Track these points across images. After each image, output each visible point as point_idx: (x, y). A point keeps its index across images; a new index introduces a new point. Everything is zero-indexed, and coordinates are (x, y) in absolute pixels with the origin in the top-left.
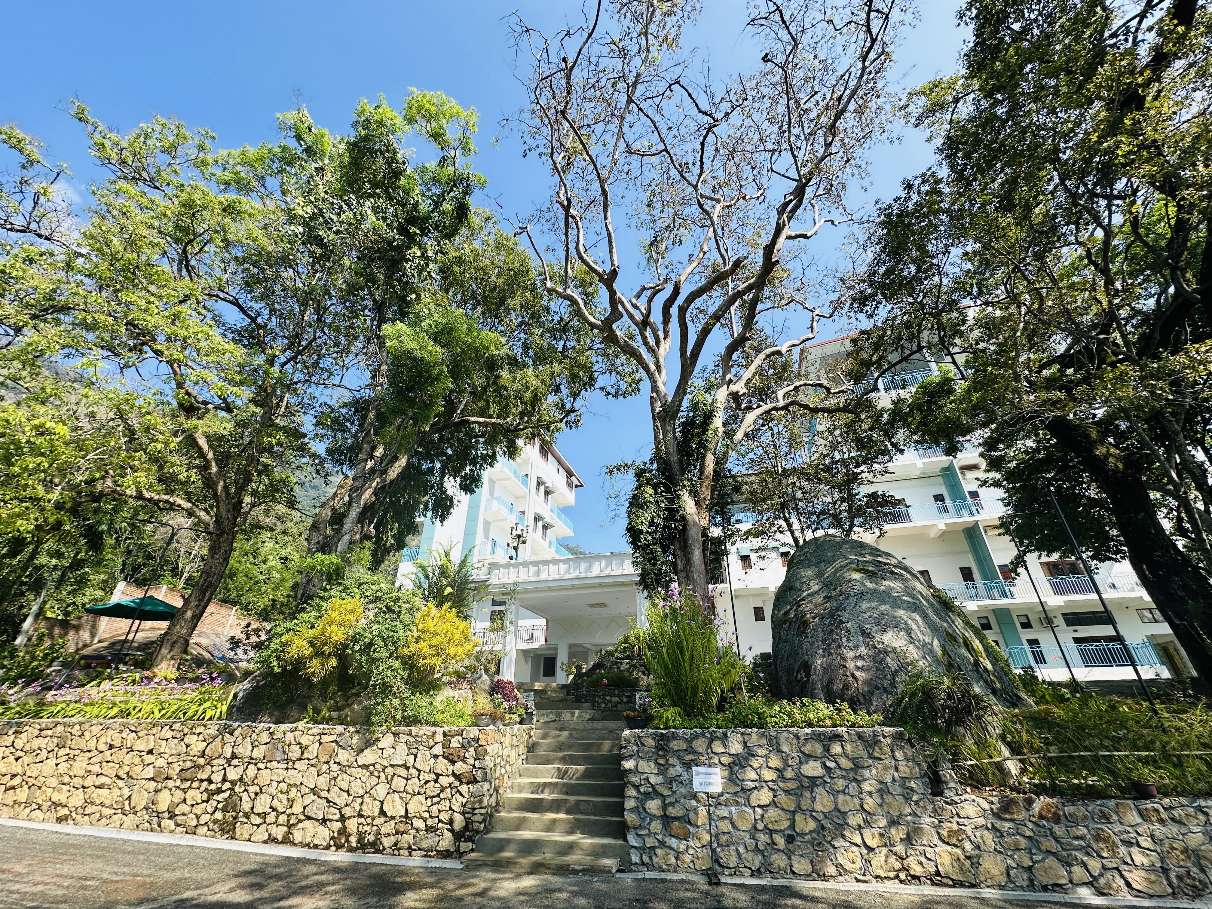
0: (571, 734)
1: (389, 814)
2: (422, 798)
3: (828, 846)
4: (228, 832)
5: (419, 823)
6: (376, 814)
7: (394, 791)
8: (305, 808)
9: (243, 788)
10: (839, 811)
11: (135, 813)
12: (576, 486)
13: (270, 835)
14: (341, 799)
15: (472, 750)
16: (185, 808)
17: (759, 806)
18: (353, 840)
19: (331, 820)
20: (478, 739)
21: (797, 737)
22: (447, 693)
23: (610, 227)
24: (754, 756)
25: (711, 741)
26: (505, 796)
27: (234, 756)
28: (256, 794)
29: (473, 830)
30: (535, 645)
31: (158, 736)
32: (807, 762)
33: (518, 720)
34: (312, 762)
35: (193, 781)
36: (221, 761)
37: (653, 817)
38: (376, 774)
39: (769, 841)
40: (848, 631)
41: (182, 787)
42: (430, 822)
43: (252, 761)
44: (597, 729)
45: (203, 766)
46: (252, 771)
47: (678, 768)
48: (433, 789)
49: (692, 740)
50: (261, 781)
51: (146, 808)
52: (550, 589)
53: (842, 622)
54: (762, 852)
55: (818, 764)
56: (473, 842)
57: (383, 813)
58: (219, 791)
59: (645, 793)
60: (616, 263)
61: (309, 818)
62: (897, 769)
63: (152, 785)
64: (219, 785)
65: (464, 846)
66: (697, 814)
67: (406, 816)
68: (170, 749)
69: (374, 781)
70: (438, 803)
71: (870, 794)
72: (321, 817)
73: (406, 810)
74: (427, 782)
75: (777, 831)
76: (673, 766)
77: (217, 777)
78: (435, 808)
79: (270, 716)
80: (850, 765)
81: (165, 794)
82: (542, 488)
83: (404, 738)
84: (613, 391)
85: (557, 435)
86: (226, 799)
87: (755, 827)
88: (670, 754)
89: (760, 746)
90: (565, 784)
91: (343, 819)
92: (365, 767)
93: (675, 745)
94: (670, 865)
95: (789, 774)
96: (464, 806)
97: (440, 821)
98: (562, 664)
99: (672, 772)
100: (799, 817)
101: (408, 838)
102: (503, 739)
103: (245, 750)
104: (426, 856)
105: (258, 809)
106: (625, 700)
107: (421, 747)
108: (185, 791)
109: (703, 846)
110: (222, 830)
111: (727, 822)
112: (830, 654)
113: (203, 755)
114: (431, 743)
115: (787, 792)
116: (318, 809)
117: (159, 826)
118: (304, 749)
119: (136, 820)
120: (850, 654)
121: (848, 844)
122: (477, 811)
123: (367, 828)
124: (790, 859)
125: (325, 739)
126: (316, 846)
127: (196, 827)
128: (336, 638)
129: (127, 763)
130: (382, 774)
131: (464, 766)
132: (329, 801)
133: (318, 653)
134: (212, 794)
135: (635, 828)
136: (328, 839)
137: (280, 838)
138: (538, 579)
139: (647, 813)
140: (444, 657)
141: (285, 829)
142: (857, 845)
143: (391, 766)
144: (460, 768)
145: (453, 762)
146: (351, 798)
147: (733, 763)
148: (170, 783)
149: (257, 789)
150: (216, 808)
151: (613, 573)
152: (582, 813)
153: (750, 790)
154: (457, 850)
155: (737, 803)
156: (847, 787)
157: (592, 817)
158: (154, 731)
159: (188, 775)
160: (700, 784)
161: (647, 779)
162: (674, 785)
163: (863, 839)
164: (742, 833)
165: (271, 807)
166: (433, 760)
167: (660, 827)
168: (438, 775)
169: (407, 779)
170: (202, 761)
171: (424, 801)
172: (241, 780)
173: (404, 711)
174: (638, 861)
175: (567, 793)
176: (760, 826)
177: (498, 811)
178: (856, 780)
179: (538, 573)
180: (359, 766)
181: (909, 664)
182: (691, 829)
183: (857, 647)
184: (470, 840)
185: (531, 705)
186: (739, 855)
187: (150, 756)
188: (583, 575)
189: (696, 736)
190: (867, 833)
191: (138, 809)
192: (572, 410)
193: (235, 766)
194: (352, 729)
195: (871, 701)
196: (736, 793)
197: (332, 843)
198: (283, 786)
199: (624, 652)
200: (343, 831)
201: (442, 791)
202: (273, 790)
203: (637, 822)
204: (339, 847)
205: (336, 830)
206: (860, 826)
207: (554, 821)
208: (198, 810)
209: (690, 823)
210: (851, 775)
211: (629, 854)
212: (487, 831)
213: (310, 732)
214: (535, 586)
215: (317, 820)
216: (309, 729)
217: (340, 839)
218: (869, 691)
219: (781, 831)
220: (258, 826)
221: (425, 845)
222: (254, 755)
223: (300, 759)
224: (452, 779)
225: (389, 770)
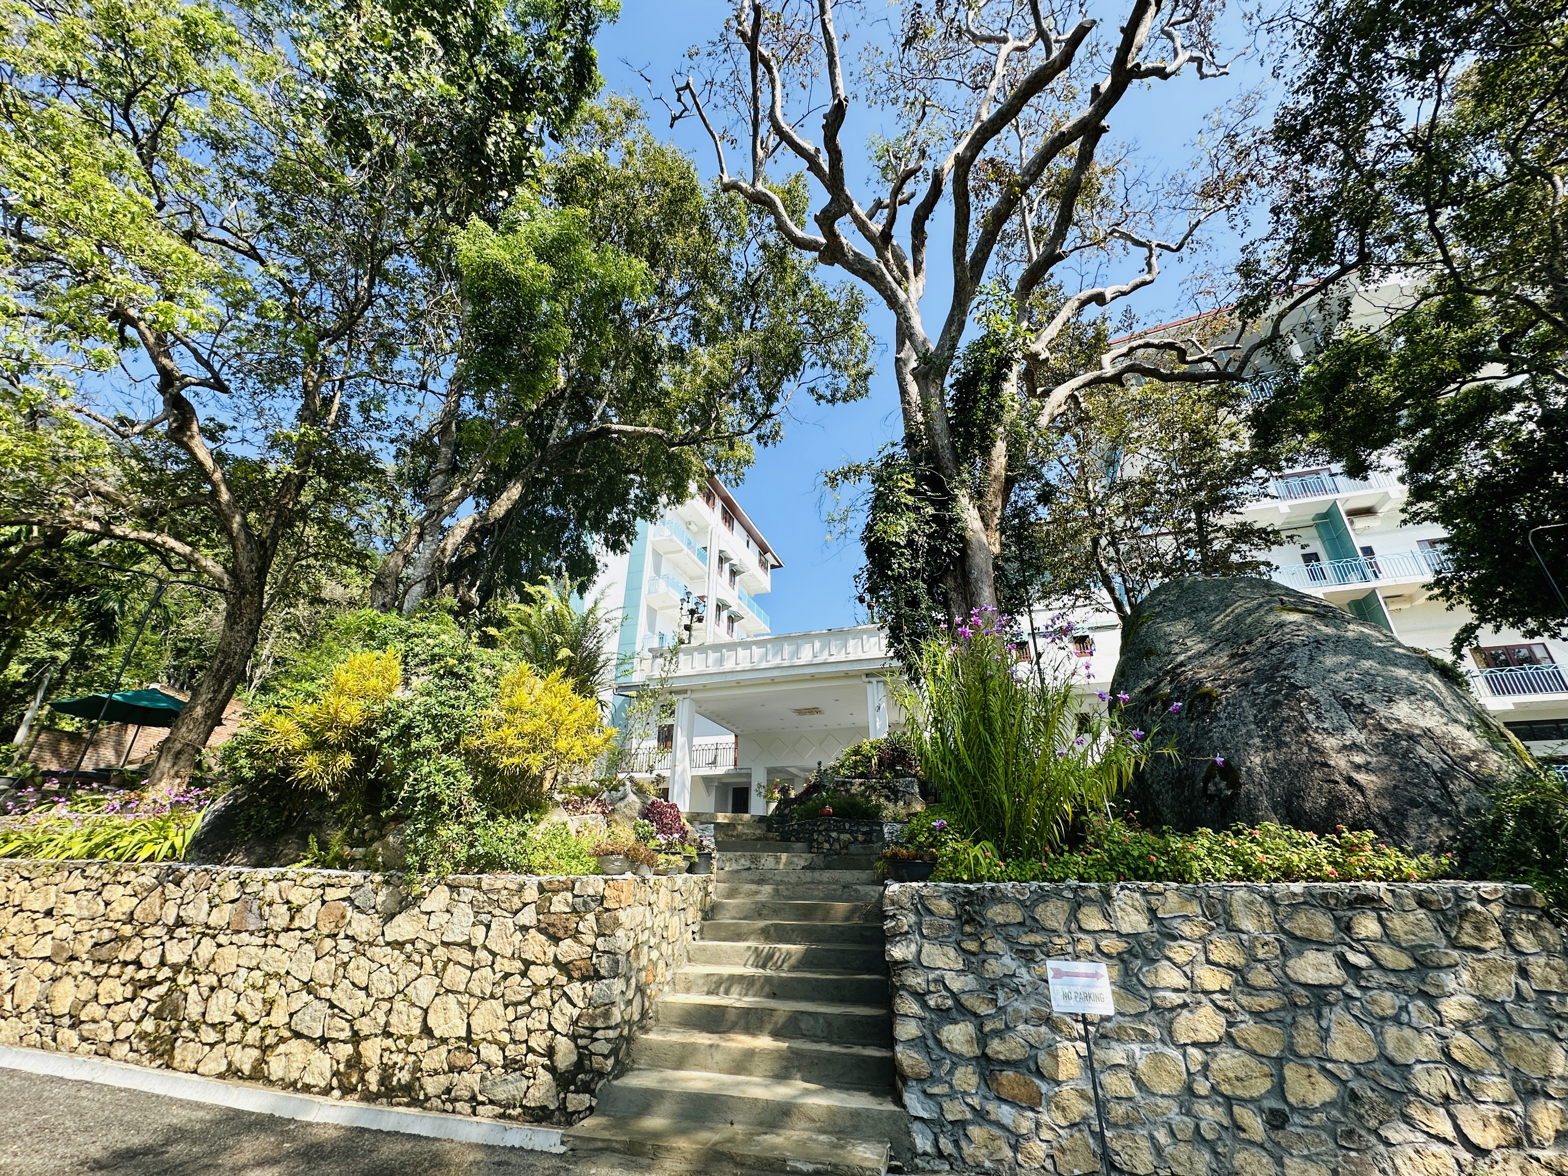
0: (777, 891)
1: (437, 1033)
2: (497, 1005)
3: (1373, 1140)
4: (161, 1056)
5: (492, 1053)
6: (416, 1032)
7: (447, 991)
8: (291, 1015)
9: (191, 978)
10: (1391, 1062)
11: (19, 1016)
12: (773, 567)
13: (230, 1064)
14: (355, 1003)
15: (591, 917)
16: (94, 1010)
17: (1195, 1044)
18: (373, 1078)
19: (335, 1041)
20: (603, 898)
21: (1271, 900)
22: (557, 816)
23: (830, 27)
24: (1174, 938)
25: (1077, 906)
26: (659, 999)
27: (180, 922)
28: (212, 989)
29: (591, 1071)
30: (720, 770)
31: (62, 886)
32: (1300, 953)
33: (684, 864)
34: (308, 935)
35: (111, 964)
36: (159, 931)
37: (958, 1059)
38: (417, 958)
39: (1226, 1122)
40: (1313, 702)
41: (94, 973)
42: (512, 1051)
43: (208, 931)
44: (821, 882)
45: (129, 939)
46: (207, 947)
47: (1006, 960)
48: (517, 989)
49: (1035, 903)
50: (221, 967)
51: (36, 1009)
52: (739, 684)
53: (1294, 687)
54: (1211, 1146)
55: (1327, 958)
56: (592, 1093)
57: (427, 1031)
58: (152, 982)
59: (938, 1010)
60: (842, 93)
61: (298, 1035)
62: (1523, 972)
63: (48, 969)
64: (153, 972)
65: (577, 1101)
66: (1055, 1057)
67: (469, 1039)
68: (80, 908)
69: (412, 971)
70: (528, 1016)
71: (1465, 1027)
72: (318, 1034)
73: (469, 1025)
74: (507, 976)
75: (1243, 1101)
76: (997, 955)
77: (150, 959)
78: (521, 1024)
79: (248, 853)
80: (1405, 962)
81: (67, 984)
82: (726, 567)
83: (468, 894)
84: (828, 393)
85: (745, 469)
86: (161, 997)
87: (1189, 1090)
88: (989, 932)
89: (1186, 918)
90: (768, 979)
91: (356, 1038)
92: (398, 945)
93: (996, 913)
94: (1000, 1161)
95: (1260, 977)
96: (575, 1023)
97: (530, 1050)
98: (759, 786)
99: (994, 968)
100: (1291, 1072)
101: (469, 1081)
102: (653, 898)
103: (197, 913)
104: (502, 1116)
105: (213, 1017)
106: (861, 838)
107: (497, 912)
108: (97, 980)
109: (1072, 1125)
110: (152, 1051)
111: (1125, 1075)
112: (1280, 744)
113: (130, 919)
114: (516, 903)
115: (1259, 1015)
116: (313, 1020)
117: (54, 1039)
118: (295, 911)
119: (19, 1027)
120: (1330, 743)
121: (1421, 1137)
122: (599, 1034)
123: (398, 1058)
124: (1280, 1163)
125: (332, 894)
126: (307, 1088)
127: (111, 1043)
128: (347, 717)
129: (13, 930)
130: (427, 959)
131: (576, 947)
132: (332, 1006)
133: (319, 746)
134: (140, 986)
135: (920, 1080)
136: (328, 1075)
137: (247, 1069)
138: (721, 669)
139: (943, 1048)
140: (547, 753)
141: (256, 1053)
142: (1445, 1141)
143: (444, 944)
144: (568, 950)
145: (555, 940)
146: (372, 1000)
147: (1130, 952)
148: (76, 968)
149: (214, 981)
150: (145, 1011)
151: (832, 659)
152: (804, 1036)
153: (1172, 1009)
154: (562, 1108)
155: (1145, 1037)
156: (1404, 1008)
157: (824, 1047)
158: (58, 878)
159: (104, 953)
160: (1066, 996)
161: (941, 981)
162: (1001, 994)
163: (1457, 1128)
164: (1159, 1101)
165: (235, 1014)
166: (518, 936)
167: (974, 1080)
168: (527, 964)
169: (472, 969)
170: (127, 930)
171: (500, 1010)
172: (189, 963)
173: (471, 845)
174: (929, 1149)
175: (774, 995)
176: (1202, 1087)
177: (645, 1030)
178: (1424, 995)
179: (721, 661)
180: (388, 944)
181: (1468, 759)
182: (1044, 1087)
183: (1341, 729)
184: (586, 1088)
185: (709, 842)
186: (1158, 1150)
187: (48, 920)
188: (786, 663)
189: (1043, 897)
190: (1466, 1114)
191: (23, 1009)
192: (768, 416)
193: (181, 940)
194: (378, 878)
195: (1402, 828)
196: (1139, 1016)
197: (335, 1083)
198: (257, 977)
199: (855, 767)
200: (355, 1062)
201: (535, 994)
202: (238, 983)
203: (925, 1068)
204: (347, 1090)
205: (343, 1060)
206: (1447, 1097)
207: (750, 1054)
208: (116, 1014)
209: (1040, 1074)
210: (1411, 983)
211: (909, 1133)
212: (621, 1069)
213: (306, 882)
214: (717, 679)
215: (312, 1040)
216: (306, 877)
217: (349, 1076)
218: (1395, 810)
219: (1252, 1100)
220: (212, 1045)
221: (501, 1094)
222: (212, 922)
223: (287, 930)
224: (553, 971)
225: (441, 953)
